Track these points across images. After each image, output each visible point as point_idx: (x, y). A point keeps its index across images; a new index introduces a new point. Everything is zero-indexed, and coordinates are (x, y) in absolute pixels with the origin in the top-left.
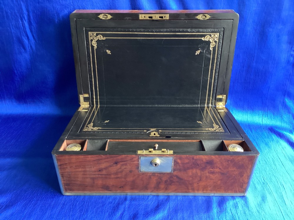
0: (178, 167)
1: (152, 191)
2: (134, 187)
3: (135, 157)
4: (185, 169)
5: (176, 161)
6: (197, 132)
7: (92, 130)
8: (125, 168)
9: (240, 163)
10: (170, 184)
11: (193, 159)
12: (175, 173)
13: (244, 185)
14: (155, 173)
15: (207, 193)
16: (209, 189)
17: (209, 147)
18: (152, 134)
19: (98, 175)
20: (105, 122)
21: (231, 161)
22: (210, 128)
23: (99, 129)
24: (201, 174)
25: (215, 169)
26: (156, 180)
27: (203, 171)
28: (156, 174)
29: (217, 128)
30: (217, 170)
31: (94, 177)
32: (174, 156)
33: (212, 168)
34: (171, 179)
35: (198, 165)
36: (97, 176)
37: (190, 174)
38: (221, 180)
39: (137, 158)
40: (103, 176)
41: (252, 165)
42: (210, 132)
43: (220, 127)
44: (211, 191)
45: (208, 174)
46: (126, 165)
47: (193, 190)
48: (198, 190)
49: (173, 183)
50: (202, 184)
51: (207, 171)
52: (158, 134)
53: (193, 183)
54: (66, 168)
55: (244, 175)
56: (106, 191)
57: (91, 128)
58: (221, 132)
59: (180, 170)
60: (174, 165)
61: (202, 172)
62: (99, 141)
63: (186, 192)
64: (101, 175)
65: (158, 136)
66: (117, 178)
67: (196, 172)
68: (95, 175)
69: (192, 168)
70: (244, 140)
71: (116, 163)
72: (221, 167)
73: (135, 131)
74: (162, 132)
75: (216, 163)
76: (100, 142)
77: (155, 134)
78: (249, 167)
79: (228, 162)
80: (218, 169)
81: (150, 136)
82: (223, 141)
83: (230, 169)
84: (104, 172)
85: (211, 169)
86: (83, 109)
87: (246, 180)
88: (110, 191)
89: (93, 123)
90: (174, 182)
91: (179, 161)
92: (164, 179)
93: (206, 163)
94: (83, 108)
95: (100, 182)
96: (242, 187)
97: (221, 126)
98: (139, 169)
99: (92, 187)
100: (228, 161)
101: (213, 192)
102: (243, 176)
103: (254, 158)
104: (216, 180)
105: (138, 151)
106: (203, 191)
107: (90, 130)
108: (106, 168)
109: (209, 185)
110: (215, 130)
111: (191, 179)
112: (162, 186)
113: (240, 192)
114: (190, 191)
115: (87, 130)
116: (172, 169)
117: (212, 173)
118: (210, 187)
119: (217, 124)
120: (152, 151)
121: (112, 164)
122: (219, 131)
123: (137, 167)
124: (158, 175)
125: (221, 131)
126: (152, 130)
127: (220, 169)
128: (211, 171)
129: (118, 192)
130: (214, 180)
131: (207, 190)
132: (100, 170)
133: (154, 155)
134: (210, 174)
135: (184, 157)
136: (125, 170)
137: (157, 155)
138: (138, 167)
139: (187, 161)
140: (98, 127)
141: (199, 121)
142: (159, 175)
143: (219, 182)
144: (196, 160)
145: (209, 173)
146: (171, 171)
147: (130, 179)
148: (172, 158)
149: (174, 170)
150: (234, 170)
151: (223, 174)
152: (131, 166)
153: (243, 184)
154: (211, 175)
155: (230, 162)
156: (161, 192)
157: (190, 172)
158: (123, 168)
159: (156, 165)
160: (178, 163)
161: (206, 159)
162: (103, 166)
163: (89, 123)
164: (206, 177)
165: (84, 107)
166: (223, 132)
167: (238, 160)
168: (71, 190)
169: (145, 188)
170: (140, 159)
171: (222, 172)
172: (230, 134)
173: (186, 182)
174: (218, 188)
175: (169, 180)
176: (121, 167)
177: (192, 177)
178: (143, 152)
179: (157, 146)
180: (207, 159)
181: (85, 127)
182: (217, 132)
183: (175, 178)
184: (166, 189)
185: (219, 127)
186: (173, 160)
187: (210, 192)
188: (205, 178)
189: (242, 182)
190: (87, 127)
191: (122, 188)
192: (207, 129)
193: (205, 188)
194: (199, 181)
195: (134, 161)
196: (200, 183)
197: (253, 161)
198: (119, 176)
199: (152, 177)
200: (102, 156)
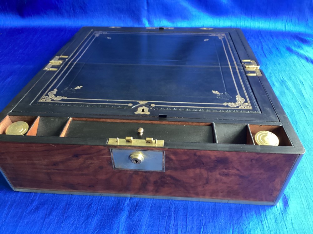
0: (172, 165)
1: (137, 193)
2: (109, 186)
3: (105, 149)
4: (183, 168)
5: (168, 157)
6: (208, 109)
7: (52, 100)
8: (91, 163)
9: (272, 163)
10: (162, 186)
11: (195, 155)
12: (168, 172)
13: (275, 192)
14: (138, 171)
15: (217, 199)
16: (221, 194)
17: (224, 135)
18: (139, 111)
19: (54, 169)
20: (75, 88)
21: (257, 160)
22: (230, 103)
23: (63, 100)
24: (208, 175)
25: (230, 170)
26: (140, 179)
27: (211, 172)
28: (139, 173)
29: (242, 102)
30: (233, 171)
31: (49, 172)
32: (165, 151)
33: (226, 169)
34: (163, 180)
35: (203, 164)
36: (53, 171)
37: (192, 175)
38: (239, 184)
39: (107, 150)
40: (62, 172)
41: (291, 167)
42: (229, 110)
43: (246, 101)
44: (224, 197)
45: (218, 176)
46: (92, 158)
47: (197, 194)
48: (204, 195)
49: (166, 185)
50: (210, 188)
51: (217, 172)
52: (149, 111)
53: (197, 186)
54: (5, 158)
55: (277, 180)
56: (71, 190)
57: (51, 97)
58: (247, 110)
59: (176, 169)
60: (166, 162)
61: (210, 174)
62: (57, 120)
63: (187, 196)
64: (58, 170)
65: (148, 113)
67: (201, 173)
68: (49, 169)
69: (194, 167)
70: (281, 125)
71: (76, 156)
72: (239, 168)
73: (116, 104)
74: (156, 107)
75: (231, 162)
76: (59, 120)
77: (143, 111)
78: (286, 170)
80: (235, 170)
81: (136, 113)
82: (247, 126)
83: (255, 171)
84: (61, 167)
85: (224, 170)
86: (53, 67)
87: (278, 187)
88: (77, 189)
89: (57, 89)
90: (167, 183)
91: (172, 157)
92: (152, 179)
93: (216, 161)
94: (52, 65)
95: (58, 179)
96: (271, 195)
97: (248, 100)
98: (112, 165)
99: (50, 184)
100: (252, 160)
101: (226, 199)
102: (274, 181)
103: (296, 158)
104: (231, 184)
105: (110, 139)
106: (211, 196)
107: (49, 101)
108: (62, 162)
109: (220, 190)
110: (238, 107)
111: (192, 181)
112: (151, 188)
113: (267, 200)
114: (193, 195)
115: (44, 100)
116: (163, 167)
117: (226, 175)
118: (222, 192)
119: (243, 96)
120: (130, 141)
121: (70, 156)
122: (244, 107)
123: (109, 162)
124: (142, 174)
125: (246, 108)
126: (141, 102)
127: (238, 170)
128: (223, 172)
129: (87, 191)
130: (228, 184)
131: (217, 196)
132: (55, 164)
134: (221, 177)
135: (180, 152)
136: (91, 165)
137: (137, 148)
138: (111, 163)
139: (185, 157)
140: (63, 96)
141: (215, 91)
142: (144, 174)
143: (237, 186)
144: (200, 156)
145: (220, 174)
146: (162, 170)
147: (102, 177)
148: (162, 153)
149: (167, 169)
150: (261, 174)
151: (242, 177)
152: (100, 161)
153: (272, 191)
154: (223, 177)
155: (254, 162)
156: (149, 194)
157: (191, 173)
158: (89, 163)
159: (137, 161)
160: (172, 160)
161: (215, 156)
162: (58, 158)
163: (52, 90)
164: (217, 180)
165: (54, 64)
166: (249, 110)
167: (268, 159)
168: (21, 186)
169: (126, 188)
170: (112, 151)
171: (241, 174)
172: (260, 113)
173: (186, 184)
174: (234, 195)
175: (159, 181)
176: (85, 161)
177: (195, 179)
178: (117, 141)
179: (142, 131)
180: (218, 156)
181: (44, 96)
182: (240, 110)
183: (169, 178)
184: (156, 191)
185: (244, 101)
186: (163, 155)
187: (222, 198)
188: (214, 181)
189: (272, 188)
190: (47, 95)
191: (91, 186)
192: (225, 104)
193: (214, 194)
194: (205, 184)
195: (103, 155)
196: (206, 186)
197: (293, 162)
198: (84, 172)
199: (134, 176)
200: (53, 145)
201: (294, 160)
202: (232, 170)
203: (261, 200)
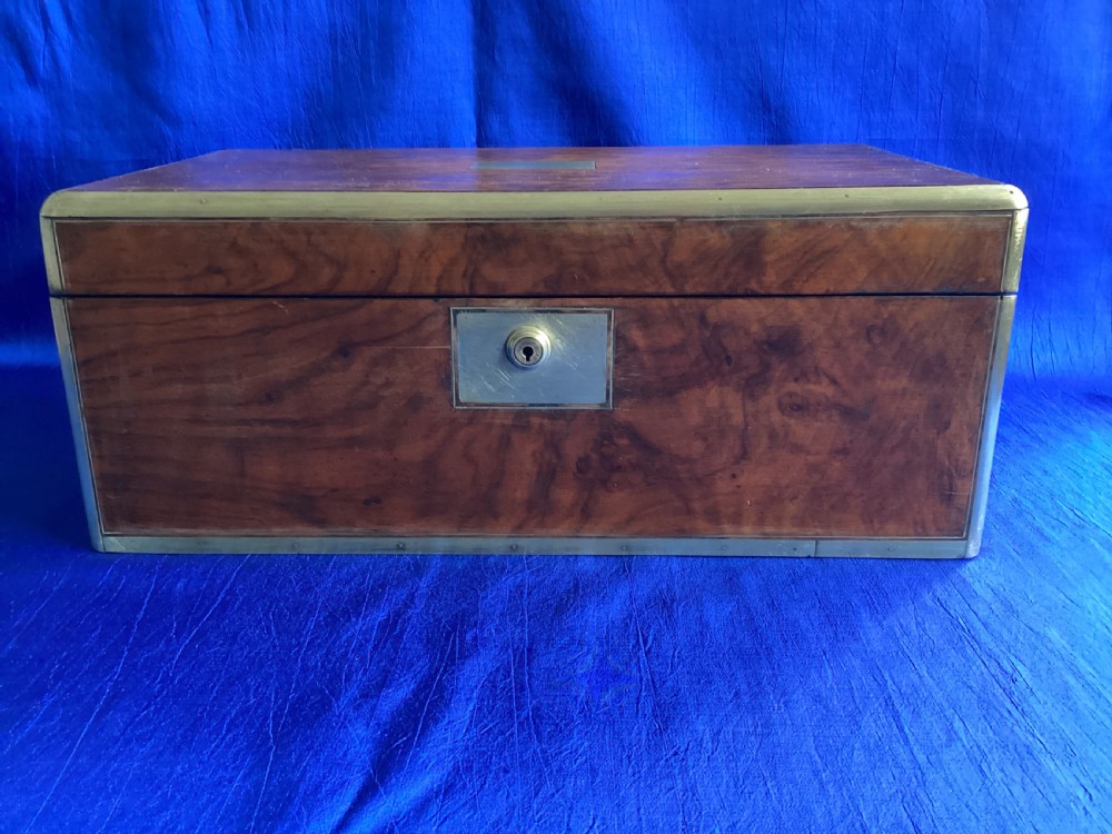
0: (635, 373)
1: (519, 528)
2: (431, 506)
3: (435, 314)
4: (670, 389)
5: (623, 338)
8: (388, 384)
9: (927, 341)
10: (604, 483)
11: (703, 319)
12: (624, 413)
13: (959, 483)
14: (528, 414)
15: (779, 536)
16: (791, 509)
19: (263, 422)
21: (884, 331)
24: (745, 416)
25: (809, 381)
26: (534, 454)
27: (753, 397)
28: (535, 420)
30: (818, 389)
31: (243, 436)
32: (615, 308)
33: (796, 380)
34: (605, 450)
35: (728, 359)
36: (258, 430)
37: (695, 418)
38: (843, 452)
39: (441, 319)
40: (287, 431)
41: (987, 359)
44: (801, 522)
45: (776, 417)
46: (391, 360)
47: (714, 518)
48: (737, 519)
49: (616, 477)
50: (756, 477)
51: (769, 399)
53: (713, 474)
54: (112, 378)
55: (955, 423)
56: (300, 529)
59: (646, 394)
60: (616, 362)
61: (750, 408)
63: (681, 533)
64: (273, 422)
66: (350, 442)
67: (722, 406)
68: (244, 422)
69: (701, 380)
71: (345, 351)
72: (836, 372)
75: (810, 346)
78: (974, 371)
79: (869, 339)
80: (825, 381)
83: (885, 385)
84: (289, 408)
85: (792, 386)
87: (965, 455)
88: (321, 523)
90: (619, 468)
91: (637, 336)
92: (573, 449)
93: (766, 347)
95: (269, 469)
96: (950, 498)
98: (450, 389)
99: (235, 499)
100: (869, 331)
101: (811, 532)
102: (947, 425)
103: (993, 315)
104: (817, 453)
106: (761, 521)
108: (297, 383)
109: (787, 486)
111: (698, 447)
112: (566, 495)
113: (940, 531)
114: (701, 524)
116: (608, 384)
117: (799, 408)
118: (795, 498)
121: (324, 354)
123: (443, 375)
124: (541, 425)
127: (834, 382)
128: (790, 394)
129: (355, 530)
130: (808, 453)
131: (779, 521)
132: (270, 395)
133: (521, 302)
134: (786, 418)
135: (659, 312)
136: (386, 394)
137: (532, 301)
138: (449, 377)
139: (673, 336)
142: (546, 421)
143: (837, 464)
144: (717, 327)
145: (781, 406)
146: (603, 399)
147: (413, 450)
148: (606, 315)
149: (619, 392)
150: (904, 391)
151: (847, 413)
152: (416, 368)
153: (951, 477)
154: (792, 422)
155: (877, 340)
156: (555, 531)
157: (694, 407)
158: (379, 381)
159: (529, 352)
160: (634, 349)
161: (761, 320)
162: (284, 366)
164: (772, 435)
167: (917, 324)
168: (133, 517)
169: (482, 510)
170: (455, 323)
171: (846, 402)
173: (678, 467)
174: (833, 507)
175: (594, 456)
176: (367, 376)
177: (705, 439)
180: (770, 321)
183: (625, 441)
184: (583, 510)
186: (609, 329)
187: (795, 530)
188: (765, 441)
189: (948, 464)
191: (371, 505)
193: (769, 508)
194: (737, 462)
195: (426, 341)
196: (743, 471)
197: (989, 331)
198: (358, 431)
199: (515, 437)
200: (281, 306)
201: (992, 324)
202: (815, 383)
203: (921, 530)
